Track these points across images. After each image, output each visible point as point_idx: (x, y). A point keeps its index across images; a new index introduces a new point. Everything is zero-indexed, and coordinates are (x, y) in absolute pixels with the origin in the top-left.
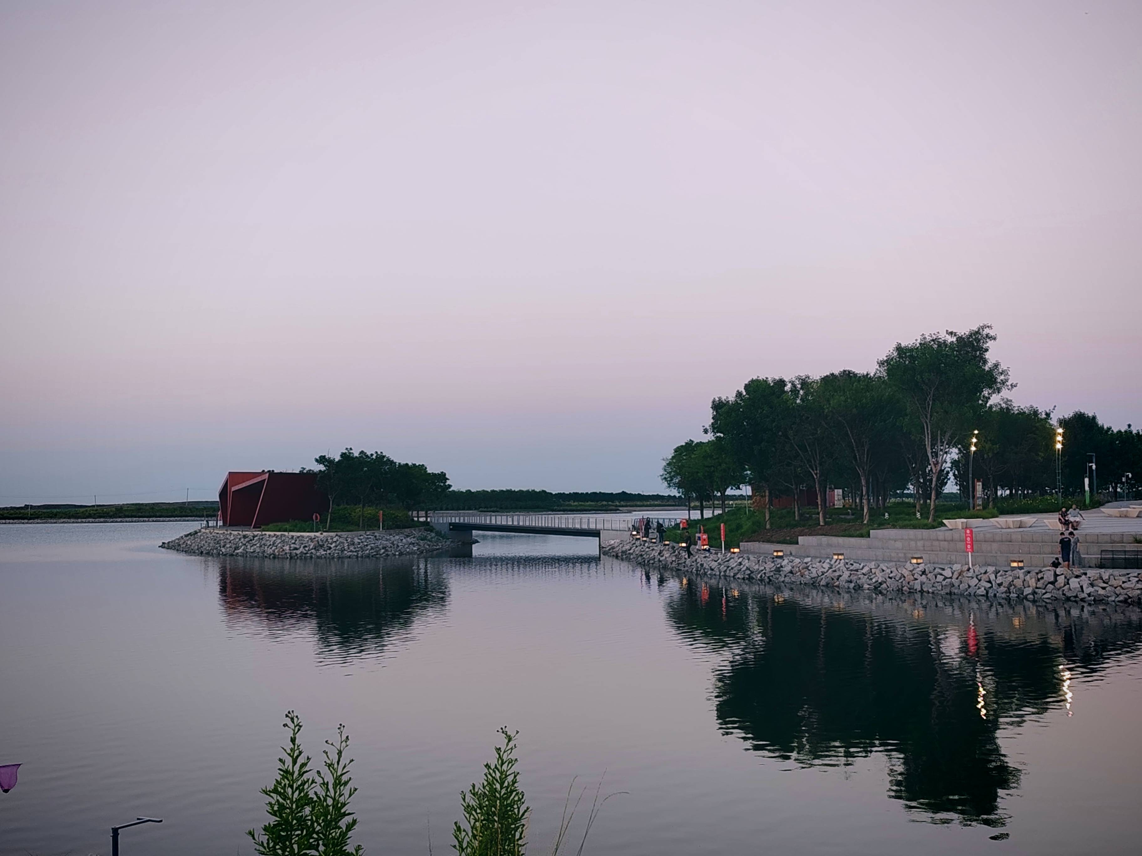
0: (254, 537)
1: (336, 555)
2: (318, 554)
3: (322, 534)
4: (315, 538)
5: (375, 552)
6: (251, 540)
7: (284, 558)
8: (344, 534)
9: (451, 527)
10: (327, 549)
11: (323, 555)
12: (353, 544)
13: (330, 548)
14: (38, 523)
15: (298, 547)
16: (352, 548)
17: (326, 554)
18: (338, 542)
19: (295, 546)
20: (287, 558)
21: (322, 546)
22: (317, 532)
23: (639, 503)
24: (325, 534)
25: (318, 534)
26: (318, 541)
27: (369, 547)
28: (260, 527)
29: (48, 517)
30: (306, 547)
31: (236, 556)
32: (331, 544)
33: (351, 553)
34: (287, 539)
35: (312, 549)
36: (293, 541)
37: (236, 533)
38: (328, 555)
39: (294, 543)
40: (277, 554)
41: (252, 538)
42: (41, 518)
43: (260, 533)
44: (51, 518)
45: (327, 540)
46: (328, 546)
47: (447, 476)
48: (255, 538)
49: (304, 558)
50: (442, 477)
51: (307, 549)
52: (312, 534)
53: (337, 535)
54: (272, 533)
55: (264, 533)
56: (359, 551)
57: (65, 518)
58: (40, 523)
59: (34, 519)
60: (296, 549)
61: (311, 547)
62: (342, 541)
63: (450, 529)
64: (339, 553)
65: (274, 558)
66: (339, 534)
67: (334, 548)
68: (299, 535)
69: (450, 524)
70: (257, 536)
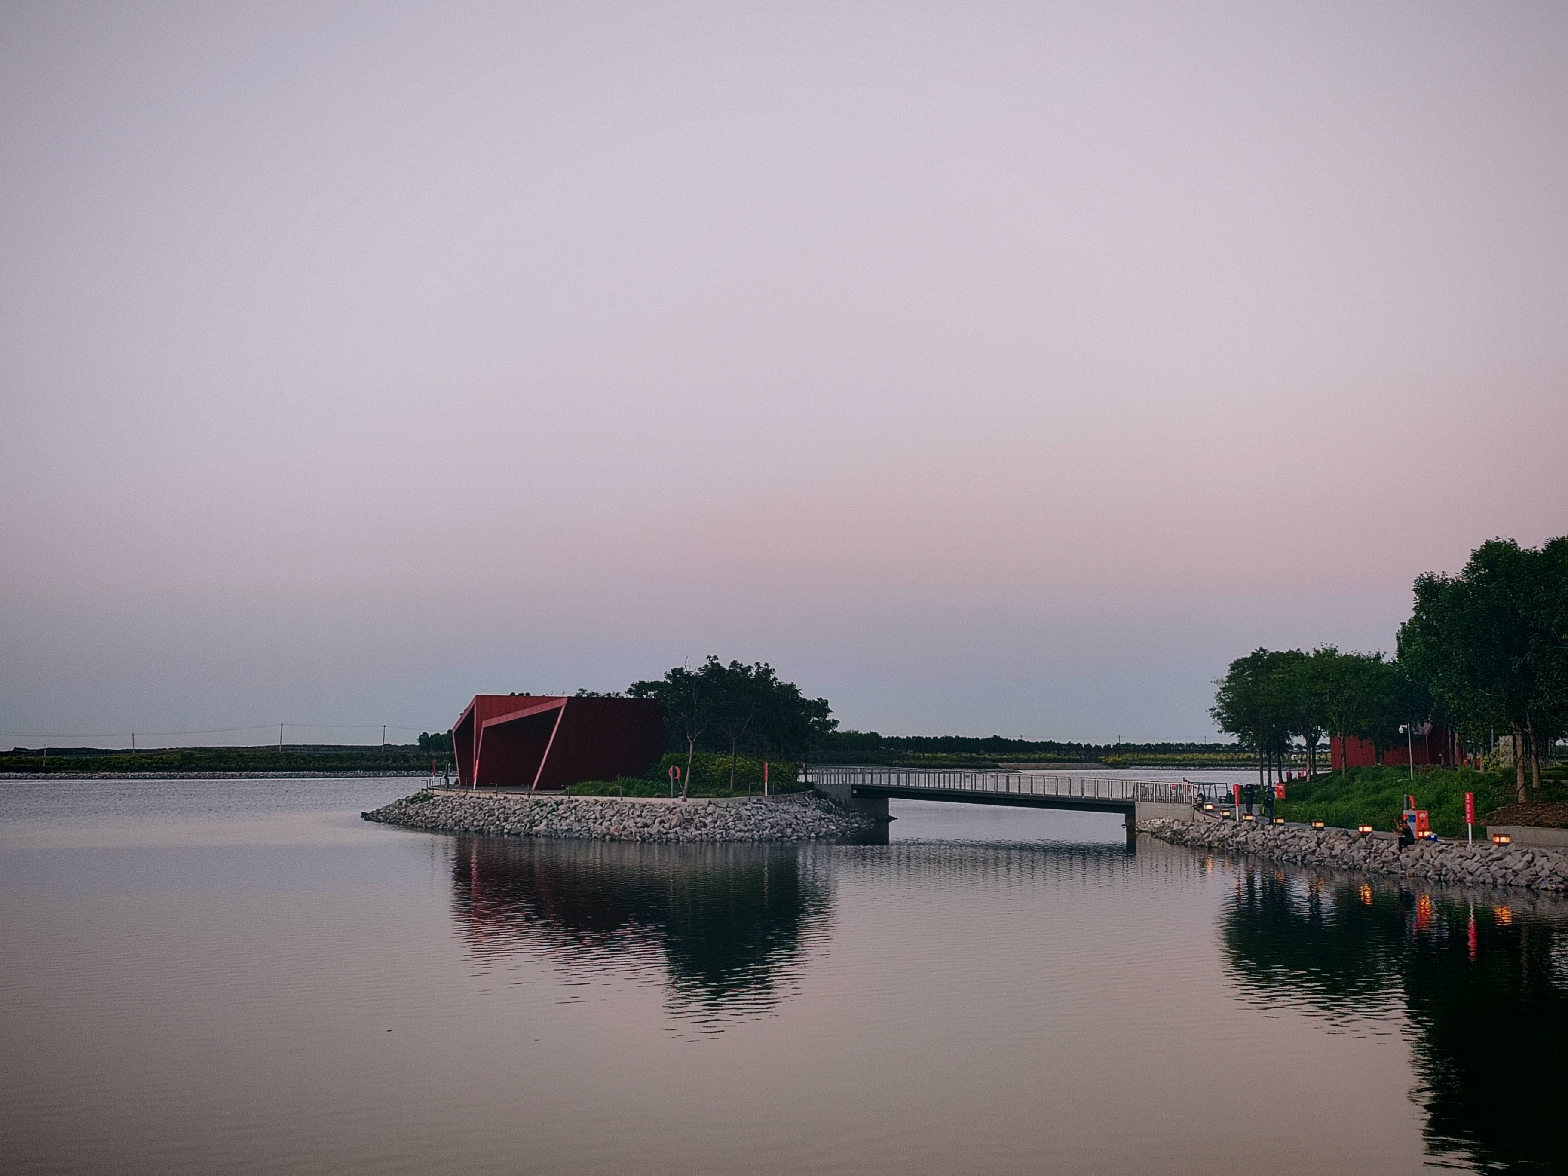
0: (558, 804)
1: (718, 836)
2: (687, 834)
3: (685, 801)
4: (675, 808)
5: (778, 832)
6: (554, 810)
7: (632, 841)
8: (722, 802)
9: (855, 792)
10: (701, 826)
11: (696, 836)
12: (740, 818)
13: (705, 825)
14: (62, 778)
15: (649, 822)
16: (741, 825)
17: (701, 834)
18: (716, 815)
19: (644, 820)
20: (638, 840)
21: (690, 821)
22: (676, 796)
23: (1021, 756)
24: (690, 800)
25: (678, 801)
26: (681, 812)
27: (766, 824)
28: (564, 788)
29: (77, 768)
30: (662, 822)
31: (536, 835)
32: (705, 818)
33: (742, 834)
34: (626, 810)
35: (675, 826)
36: (638, 813)
37: (518, 797)
38: (704, 836)
39: (640, 816)
40: (616, 833)
41: (555, 806)
42: (66, 770)
43: (565, 798)
44: (82, 769)
45: (696, 810)
46: (701, 822)
47: (830, 706)
48: (561, 807)
49: (663, 841)
50: (821, 707)
51: (666, 825)
52: (669, 801)
53: (710, 803)
54: (591, 799)
55: (572, 798)
56: (752, 830)
57: (104, 770)
58: (66, 778)
59: (55, 770)
60: (646, 825)
61: (673, 823)
62: (722, 812)
63: (854, 796)
64: (722, 833)
65: (612, 840)
66: (714, 800)
67: (712, 826)
68: (645, 803)
69: (854, 787)
70: (562, 803)
